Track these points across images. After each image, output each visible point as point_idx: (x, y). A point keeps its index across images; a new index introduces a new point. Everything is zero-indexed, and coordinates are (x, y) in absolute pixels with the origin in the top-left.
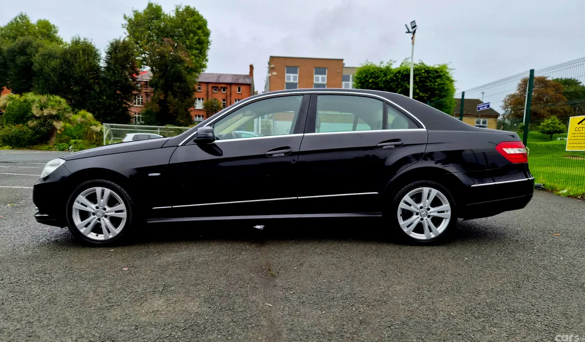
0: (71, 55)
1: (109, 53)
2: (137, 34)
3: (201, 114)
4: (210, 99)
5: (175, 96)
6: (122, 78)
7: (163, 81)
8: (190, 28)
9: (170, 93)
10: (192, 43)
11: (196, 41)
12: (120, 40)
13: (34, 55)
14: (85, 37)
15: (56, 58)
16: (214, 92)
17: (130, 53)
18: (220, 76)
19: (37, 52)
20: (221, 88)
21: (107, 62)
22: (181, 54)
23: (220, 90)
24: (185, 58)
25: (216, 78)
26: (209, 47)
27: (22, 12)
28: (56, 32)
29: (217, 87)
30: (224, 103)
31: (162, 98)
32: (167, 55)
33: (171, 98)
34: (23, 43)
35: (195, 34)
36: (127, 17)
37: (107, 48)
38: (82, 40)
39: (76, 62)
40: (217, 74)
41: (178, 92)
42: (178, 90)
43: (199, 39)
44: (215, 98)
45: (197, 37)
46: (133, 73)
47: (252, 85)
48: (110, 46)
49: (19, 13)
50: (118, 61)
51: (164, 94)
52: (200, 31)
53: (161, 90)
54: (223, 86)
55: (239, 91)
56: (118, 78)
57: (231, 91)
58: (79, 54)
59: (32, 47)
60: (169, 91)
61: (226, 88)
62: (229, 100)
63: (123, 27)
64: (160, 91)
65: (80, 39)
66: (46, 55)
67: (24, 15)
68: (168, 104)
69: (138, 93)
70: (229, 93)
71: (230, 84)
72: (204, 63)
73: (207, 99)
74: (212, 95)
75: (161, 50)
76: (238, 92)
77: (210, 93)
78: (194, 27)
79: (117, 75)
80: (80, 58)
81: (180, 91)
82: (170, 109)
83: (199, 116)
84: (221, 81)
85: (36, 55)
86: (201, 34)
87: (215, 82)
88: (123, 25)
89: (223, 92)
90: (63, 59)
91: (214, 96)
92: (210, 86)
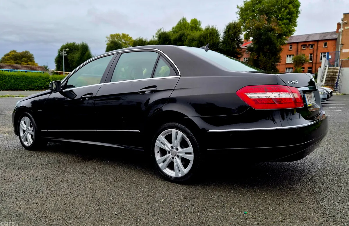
0: (203, 37)
1: (225, 32)
2: (244, 17)
3: (291, 67)
4: (299, 54)
5: (265, 56)
6: (231, 47)
7: (257, 46)
8: (282, 5)
9: (261, 54)
10: (284, 15)
11: (286, 13)
12: (233, 22)
13: (185, 41)
14: (213, 25)
15: (196, 41)
16: (303, 49)
17: (237, 30)
18: (309, 36)
19: (187, 38)
20: (309, 45)
21: (223, 38)
22: (273, 25)
23: (308, 47)
24: (275, 27)
25: (305, 38)
26: (298, 15)
27: (183, 17)
28: (200, 25)
29: (306, 45)
30: (311, 57)
31: (255, 58)
32: (261, 27)
33: (262, 57)
34: (180, 34)
35: (286, 8)
36: (239, 6)
37: (224, 30)
38: (211, 27)
39: (205, 42)
40: (307, 35)
41: (268, 53)
42: (268, 51)
43: (289, 11)
44: (303, 53)
45: (288, 10)
46: (239, 44)
47: (337, 40)
48: (226, 28)
49: (182, 17)
50: (229, 37)
51: (257, 55)
52: (291, 5)
53: (256, 52)
54: (311, 43)
55: (325, 45)
56: (229, 48)
57: (317, 46)
58: (208, 36)
59: (184, 36)
60: (261, 53)
61: (314, 44)
62: (315, 54)
63: (237, 14)
64: (254, 53)
65: (209, 27)
66: (191, 39)
67: (184, 18)
68: (259, 62)
69: (241, 56)
70: (316, 48)
71: (318, 41)
72: (293, 28)
73: (297, 54)
74: (301, 52)
75: (257, 24)
76: (324, 47)
77: (299, 50)
78: (286, 3)
79: (228, 46)
80: (208, 38)
81: (269, 51)
82: (260, 65)
83: (289, 69)
84: (310, 40)
85: (186, 40)
86: (291, 7)
87: (305, 41)
88: (236, 12)
89: (310, 48)
90: (199, 40)
91: (303, 52)
92: (300, 45)
